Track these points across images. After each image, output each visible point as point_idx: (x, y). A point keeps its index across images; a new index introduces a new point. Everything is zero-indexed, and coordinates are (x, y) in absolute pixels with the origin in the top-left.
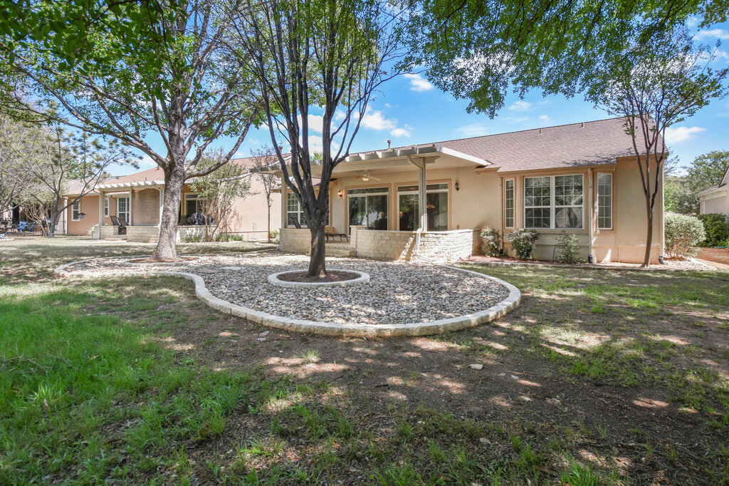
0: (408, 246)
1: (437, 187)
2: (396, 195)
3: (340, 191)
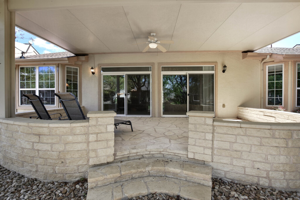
1: (200, 69)
2: (159, 74)
3: (92, 68)
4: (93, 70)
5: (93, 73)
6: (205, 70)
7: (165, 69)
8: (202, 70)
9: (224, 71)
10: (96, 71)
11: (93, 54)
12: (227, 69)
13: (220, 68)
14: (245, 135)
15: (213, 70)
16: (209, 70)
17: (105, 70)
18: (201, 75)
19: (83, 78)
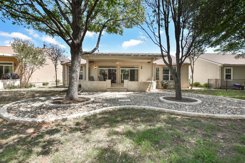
0: (149, 87)
1: (134, 67)
2: (120, 69)
3: (95, 67)
4: (96, 67)
5: (96, 68)
6: (135, 68)
7: (121, 67)
8: (134, 68)
9: (141, 69)
10: (97, 67)
11: (96, 62)
12: (142, 68)
13: (140, 67)
14: (132, 83)
15: (138, 68)
16: (137, 68)
17: (100, 67)
18: (134, 70)
19: (92, 70)
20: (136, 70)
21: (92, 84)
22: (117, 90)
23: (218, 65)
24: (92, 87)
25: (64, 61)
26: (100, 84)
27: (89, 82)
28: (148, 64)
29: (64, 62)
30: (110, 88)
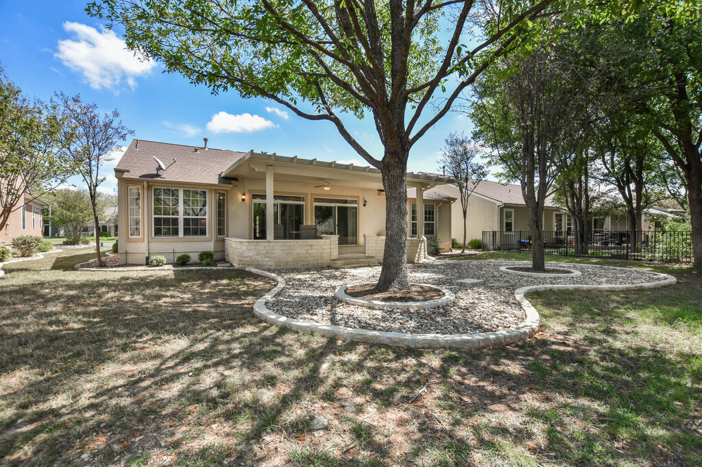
1: (346, 202)
2: (312, 205)
4: (244, 197)
5: (243, 200)
6: (349, 203)
7: (317, 200)
9: (364, 205)
10: (247, 197)
11: (243, 179)
12: (367, 204)
13: (361, 203)
15: (356, 203)
16: (353, 203)
17: (255, 196)
18: (346, 208)
19: (230, 205)
20: (350, 207)
21: (292, 248)
22: (353, 263)
23: (496, 204)
24: (290, 259)
25: (127, 169)
26: (314, 247)
27: (278, 244)
28: (378, 195)
29: (128, 171)
30: (337, 258)
